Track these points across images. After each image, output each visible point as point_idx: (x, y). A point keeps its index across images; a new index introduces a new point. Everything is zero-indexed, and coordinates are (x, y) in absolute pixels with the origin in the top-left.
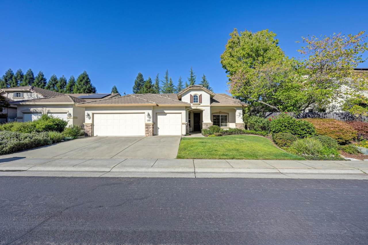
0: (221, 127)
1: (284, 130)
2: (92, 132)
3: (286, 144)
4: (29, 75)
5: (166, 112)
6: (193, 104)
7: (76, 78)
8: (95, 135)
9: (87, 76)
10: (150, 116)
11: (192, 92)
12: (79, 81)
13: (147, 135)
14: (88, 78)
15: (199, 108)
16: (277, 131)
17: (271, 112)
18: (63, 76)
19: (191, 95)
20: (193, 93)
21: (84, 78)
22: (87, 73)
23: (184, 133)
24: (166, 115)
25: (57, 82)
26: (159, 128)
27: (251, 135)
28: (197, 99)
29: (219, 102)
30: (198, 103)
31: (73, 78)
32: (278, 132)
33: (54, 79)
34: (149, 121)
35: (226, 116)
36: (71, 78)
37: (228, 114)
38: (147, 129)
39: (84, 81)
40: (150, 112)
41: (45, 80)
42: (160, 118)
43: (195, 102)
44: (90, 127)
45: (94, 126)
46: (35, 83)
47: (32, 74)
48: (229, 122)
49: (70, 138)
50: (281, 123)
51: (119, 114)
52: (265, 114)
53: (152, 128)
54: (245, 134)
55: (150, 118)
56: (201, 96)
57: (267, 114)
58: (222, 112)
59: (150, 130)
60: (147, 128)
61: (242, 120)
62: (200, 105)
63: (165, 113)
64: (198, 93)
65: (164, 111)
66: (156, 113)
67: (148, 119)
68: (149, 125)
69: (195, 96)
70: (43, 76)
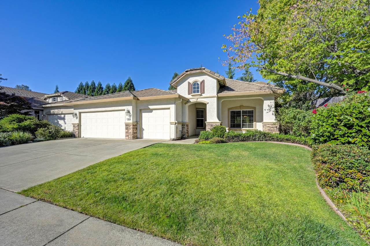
0: (242, 129)
1: (343, 136)
2: (78, 133)
3: (341, 180)
4: (92, 85)
5: (151, 107)
6: (192, 95)
7: (123, 84)
8: (82, 137)
9: (131, 81)
10: (130, 113)
11: (190, 78)
12: (125, 87)
13: (127, 138)
14: (132, 84)
15: (200, 100)
16: (322, 139)
17: (326, 98)
18: (114, 84)
19: (189, 83)
20: (191, 80)
21: (128, 83)
22: (131, 79)
23: (173, 136)
24: (152, 112)
25: (110, 90)
26: (144, 129)
27: (286, 143)
28: (198, 88)
29: (234, 89)
30: (200, 93)
31: (121, 84)
32: (325, 141)
33: (108, 87)
34: (129, 119)
35: (252, 112)
36: (119, 85)
37: (255, 108)
38: (127, 131)
39: (128, 86)
40: (130, 108)
41: (102, 88)
42: (145, 115)
43: (194, 92)
44: (77, 127)
45: (82, 126)
46: (96, 91)
47: (95, 85)
48: (255, 121)
49: (42, 139)
50: (336, 116)
51: (101, 113)
52: (315, 104)
53: (132, 129)
54: (275, 141)
55: (130, 116)
56: (203, 82)
57: (318, 102)
58: (244, 105)
59: (130, 131)
60: (127, 129)
61: (274, 117)
62: (201, 97)
63: (150, 109)
64: (199, 79)
65: (149, 106)
66: (141, 110)
67: (128, 117)
68: (129, 125)
69: (195, 83)
70: (101, 85)
